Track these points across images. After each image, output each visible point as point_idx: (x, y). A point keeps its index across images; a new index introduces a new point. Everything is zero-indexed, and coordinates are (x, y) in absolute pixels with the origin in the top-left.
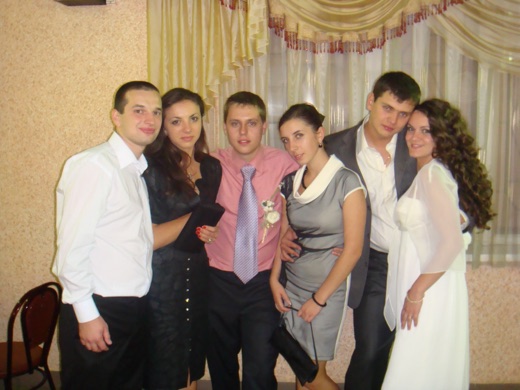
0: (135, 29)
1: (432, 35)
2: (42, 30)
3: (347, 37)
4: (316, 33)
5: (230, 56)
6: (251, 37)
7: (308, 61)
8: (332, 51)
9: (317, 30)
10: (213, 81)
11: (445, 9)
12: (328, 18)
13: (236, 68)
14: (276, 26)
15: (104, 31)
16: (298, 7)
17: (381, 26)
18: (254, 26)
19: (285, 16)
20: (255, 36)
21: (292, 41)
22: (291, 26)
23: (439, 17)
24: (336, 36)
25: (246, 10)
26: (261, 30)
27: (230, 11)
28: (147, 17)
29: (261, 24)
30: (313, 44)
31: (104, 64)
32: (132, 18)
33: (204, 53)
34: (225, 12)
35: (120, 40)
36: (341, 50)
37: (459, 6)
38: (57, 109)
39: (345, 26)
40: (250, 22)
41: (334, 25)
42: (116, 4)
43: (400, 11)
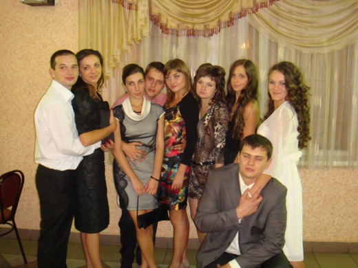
0: (72, 21)
1: (250, 27)
2: (16, 21)
3: (197, 27)
4: (178, 25)
5: (127, 38)
6: (139, 27)
7: (175, 41)
8: (188, 35)
9: (179, 22)
10: (116, 52)
11: (257, 10)
12: (186, 15)
13: (131, 45)
14: (155, 20)
15: (53, 21)
16: (168, 9)
17: (217, 20)
18: (141, 20)
19: (160, 14)
20: (142, 26)
21: (164, 29)
22: (163, 20)
23: (254, 15)
24: (190, 26)
25: (137, 10)
26: (145, 22)
27: (127, 11)
28: (79, 14)
29: (145, 18)
30: (177, 31)
31: (53, 42)
32: (70, 14)
33: (112, 36)
34: (124, 11)
35: (63, 27)
36: (193, 35)
37: (265, 9)
38: (24, 68)
39: (196, 20)
40: (139, 18)
41: (189, 20)
42: (61, 5)
43: (229, 11)
